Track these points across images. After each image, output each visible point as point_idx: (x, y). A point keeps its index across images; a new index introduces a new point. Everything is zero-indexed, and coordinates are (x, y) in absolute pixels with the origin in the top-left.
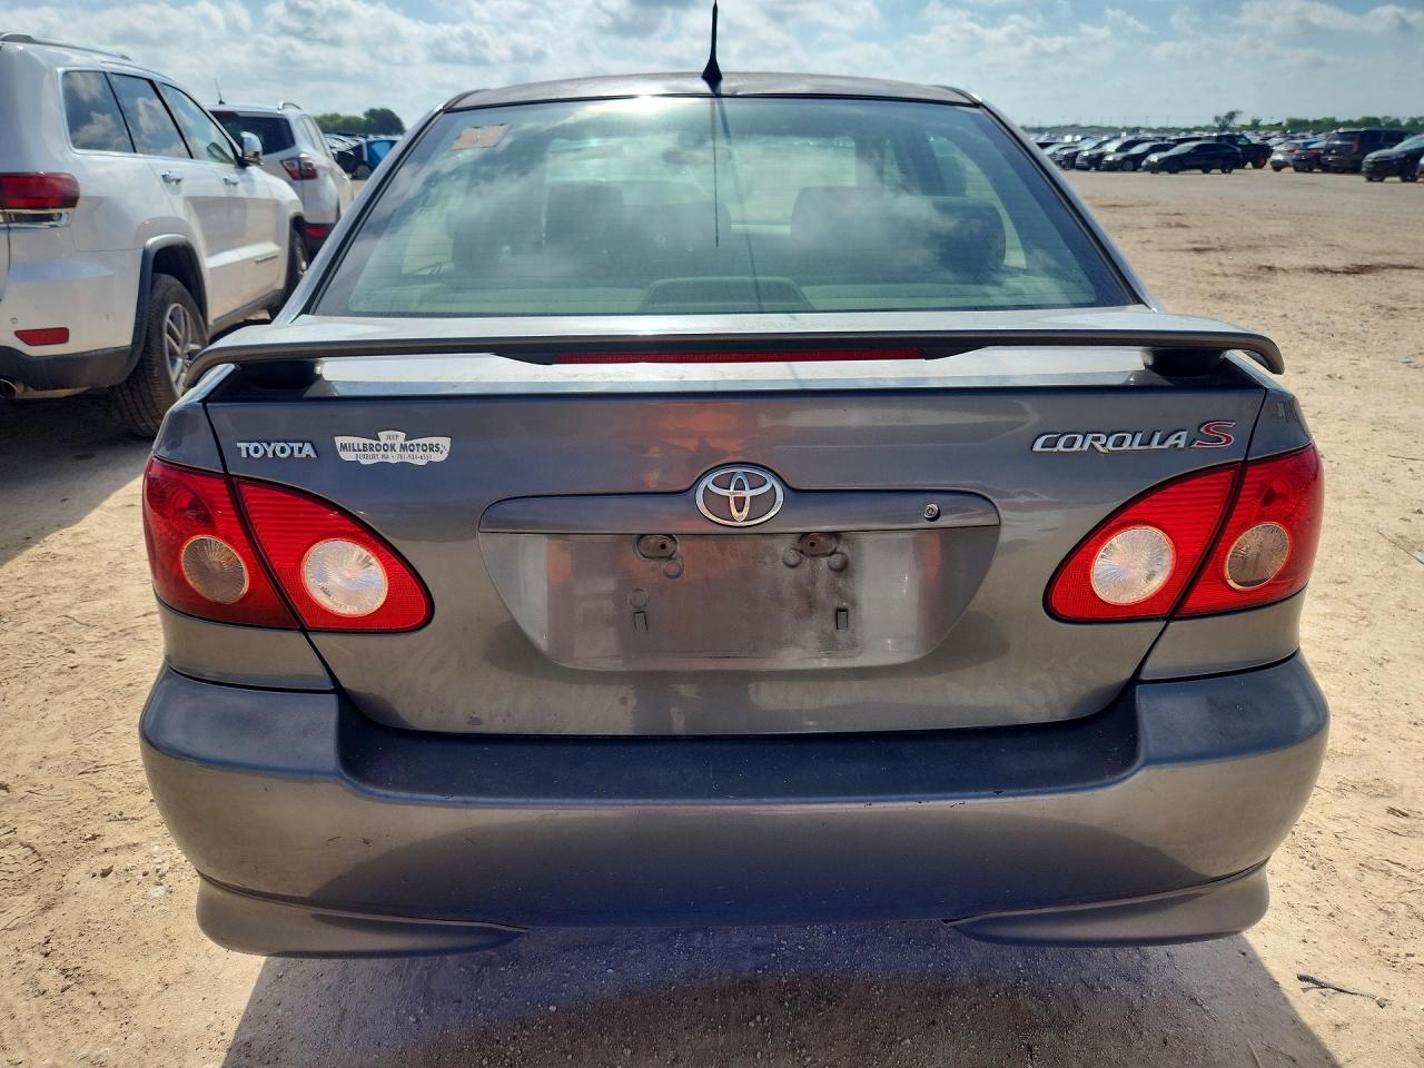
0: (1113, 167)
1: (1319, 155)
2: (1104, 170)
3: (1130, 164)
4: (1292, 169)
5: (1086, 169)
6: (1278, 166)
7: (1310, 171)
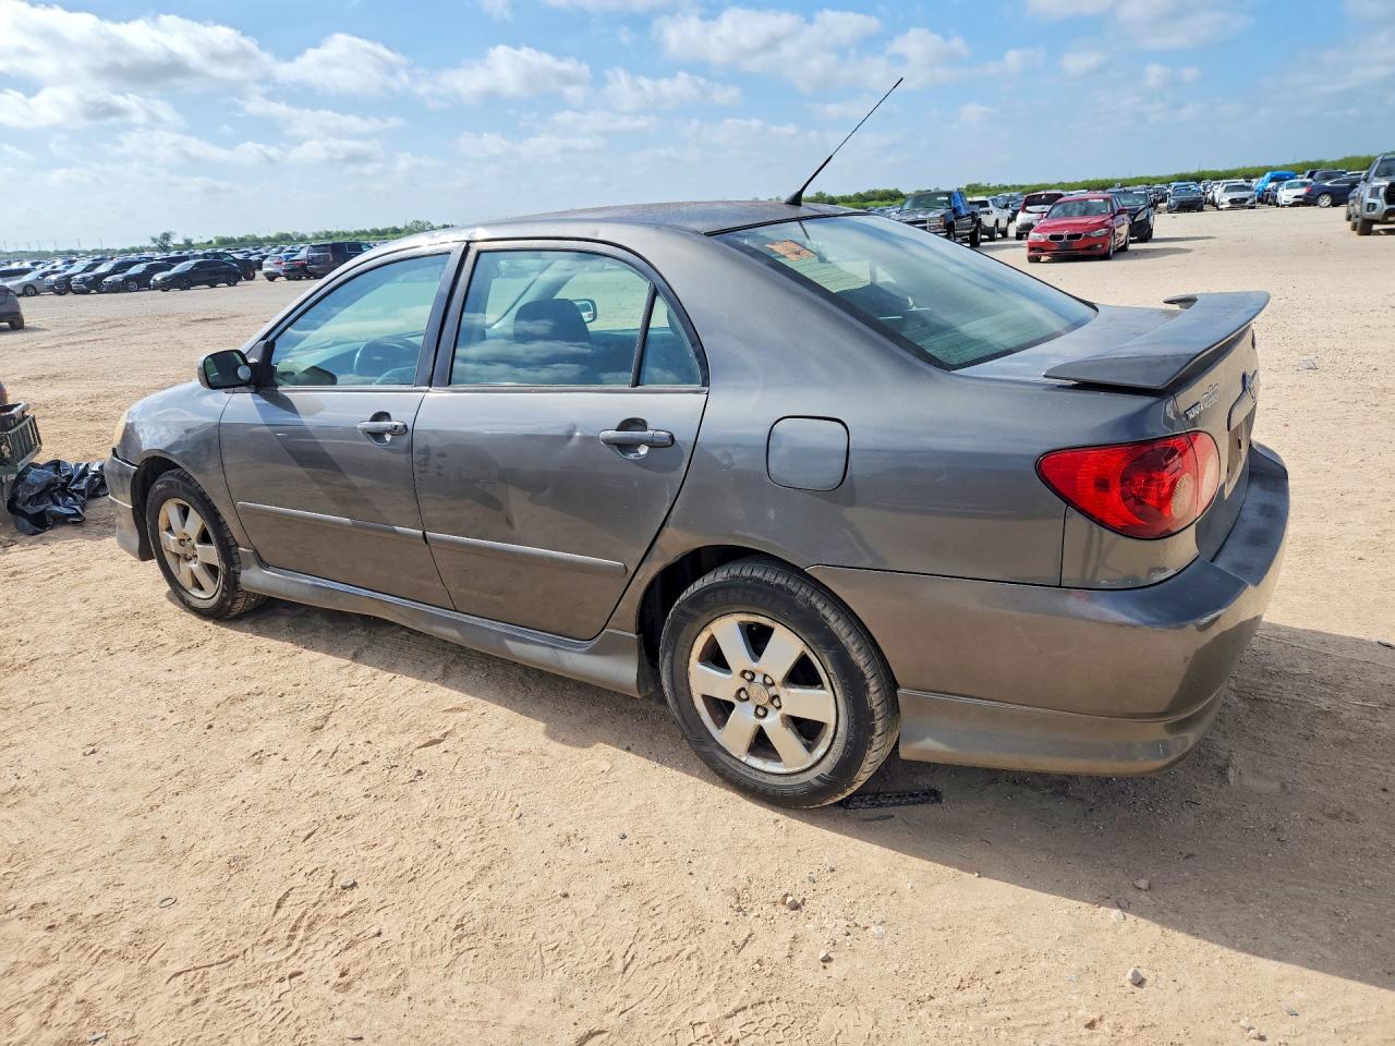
0: (116, 288)
1: (304, 266)
2: (106, 292)
3: (133, 285)
4: (284, 278)
5: (86, 292)
6: (271, 277)
7: (300, 279)
